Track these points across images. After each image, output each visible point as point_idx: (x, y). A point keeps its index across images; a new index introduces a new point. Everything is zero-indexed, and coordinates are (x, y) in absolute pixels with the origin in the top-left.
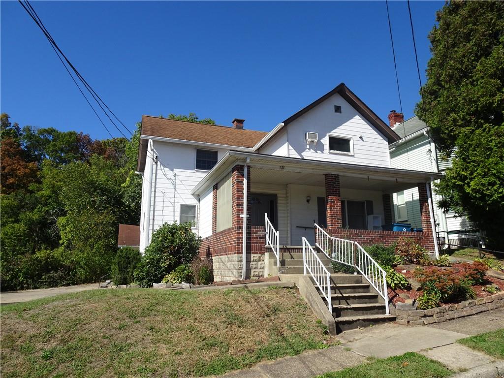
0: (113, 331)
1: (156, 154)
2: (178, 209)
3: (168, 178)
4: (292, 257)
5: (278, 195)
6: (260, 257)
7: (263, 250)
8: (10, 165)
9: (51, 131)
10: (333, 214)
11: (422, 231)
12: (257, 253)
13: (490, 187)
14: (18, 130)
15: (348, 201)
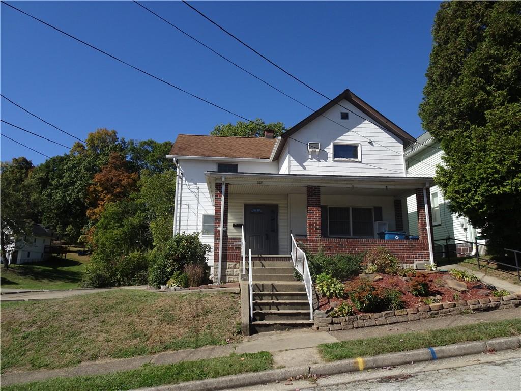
0: (76, 322)
1: (181, 170)
2: (201, 219)
3: (192, 192)
4: (263, 265)
5: (279, 205)
6: (235, 265)
7: (239, 259)
8: (116, 176)
9: (150, 143)
10: (312, 225)
11: (418, 239)
12: (232, 262)
13: (465, 195)
14: (124, 144)
15: (352, 208)
